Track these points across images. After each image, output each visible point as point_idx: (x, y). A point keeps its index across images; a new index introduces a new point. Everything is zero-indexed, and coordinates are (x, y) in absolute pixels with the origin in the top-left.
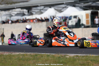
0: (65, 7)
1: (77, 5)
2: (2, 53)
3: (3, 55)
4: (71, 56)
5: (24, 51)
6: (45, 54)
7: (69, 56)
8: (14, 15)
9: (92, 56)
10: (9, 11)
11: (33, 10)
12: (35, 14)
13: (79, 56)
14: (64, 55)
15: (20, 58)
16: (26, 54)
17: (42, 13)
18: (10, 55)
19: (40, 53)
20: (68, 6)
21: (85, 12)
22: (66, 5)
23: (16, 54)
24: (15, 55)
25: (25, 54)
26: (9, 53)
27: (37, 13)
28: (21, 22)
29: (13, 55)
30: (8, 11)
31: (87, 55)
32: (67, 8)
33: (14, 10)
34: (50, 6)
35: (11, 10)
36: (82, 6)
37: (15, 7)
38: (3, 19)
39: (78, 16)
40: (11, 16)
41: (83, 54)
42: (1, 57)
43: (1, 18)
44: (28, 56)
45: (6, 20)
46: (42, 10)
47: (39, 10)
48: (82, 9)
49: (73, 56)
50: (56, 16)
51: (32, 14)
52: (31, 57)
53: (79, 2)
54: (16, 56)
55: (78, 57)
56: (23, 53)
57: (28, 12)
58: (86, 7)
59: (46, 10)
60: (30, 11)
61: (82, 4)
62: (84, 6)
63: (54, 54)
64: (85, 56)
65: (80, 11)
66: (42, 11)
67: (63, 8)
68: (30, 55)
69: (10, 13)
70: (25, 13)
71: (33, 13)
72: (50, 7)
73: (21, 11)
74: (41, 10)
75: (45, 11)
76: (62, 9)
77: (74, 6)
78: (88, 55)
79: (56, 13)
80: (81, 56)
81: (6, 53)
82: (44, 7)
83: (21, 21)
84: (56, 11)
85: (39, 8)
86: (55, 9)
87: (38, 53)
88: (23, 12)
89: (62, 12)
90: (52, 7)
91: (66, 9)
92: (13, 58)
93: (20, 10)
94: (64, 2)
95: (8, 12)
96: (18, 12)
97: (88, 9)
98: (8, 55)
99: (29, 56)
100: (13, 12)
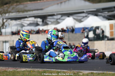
0: (86, 16)
1: (100, 14)
2: (6, 69)
3: (6, 71)
4: (85, 73)
5: (31, 67)
6: (55, 71)
7: (83, 73)
8: (26, 25)
9: (109, 73)
10: (21, 20)
11: (48, 20)
12: (51, 24)
13: (95, 73)
14: (77, 72)
15: (25, 75)
16: (34, 70)
17: (59, 23)
18: (14, 71)
19: (49, 70)
20: (89, 15)
21: (109, 22)
22: (86, 14)
23: (22, 70)
24: (20, 71)
25: (32, 70)
26: (14, 69)
27: (52, 23)
28: (34, 33)
29: (18, 71)
30: (19, 20)
31: (103, 72)
32: (88, 17)
33: (26, 19)
34: (69, 15)
35: (23, 19)
36: (106, 15)
37: (28, 16)
38: (13, 30)
39: (100, 27)
40: (23, 26)
41: (99, 71)
42: (4, 73)
43: (11, 28)
44: (34, 73)
45: (17, 31)
46: (59, 19)
47: (55, 20)
48: (105, 19)
49: (88, 74)
50: (74, 26)
51: (47, 24)
52: (39, 74)
53: (102, 11)
54: (22, 72)
55: (92, 75)
56: (30, 70)
57: (43, 21)
58: (110, 16)
59: (64, 20)
60: (44, 21)
61: (106, 13)
62: (108, 16)
63: (66, 71)
64: (101, 73)
65: (103, 20)
66: (59, 21)
67: (84, 17)
68: (38, 71)
69: (22, 22)
70: (39, 23)
71: (48, 22)
72: (69, 17)
73: (34, 21)
74: (57, 19)
75: (62, 20)
76: (82, 19)
77: (96, 15)
78: (105, 72)
79: (75, 23)
80: (96, 73)
81: (11, 69)
82: (62, 16)
83: (34, 31)
84: (75, 21)
85: (55, 17)
86: (74, 19)
87: (47, 69)
88: (37, 21)
89: (82, 21)
90: (70, 16)
91: (86, 19)
92: (17, 74)
93: (33, 19)
94: (85, 11)
95: (19, 22)
96: (31, 22)
97: (113, 18)
98: (12, 72)
99: (36, 72)
100: (25, 22)
